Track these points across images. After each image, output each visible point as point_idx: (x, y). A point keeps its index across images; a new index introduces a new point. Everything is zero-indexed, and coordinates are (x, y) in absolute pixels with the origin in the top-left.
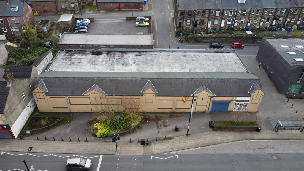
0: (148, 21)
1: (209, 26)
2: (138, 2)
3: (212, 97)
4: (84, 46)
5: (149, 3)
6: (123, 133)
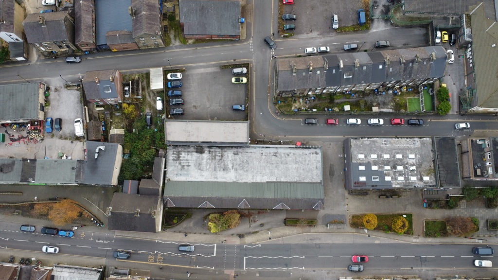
1: (310, 94)
2: (234, 34)
5: (248, 20)
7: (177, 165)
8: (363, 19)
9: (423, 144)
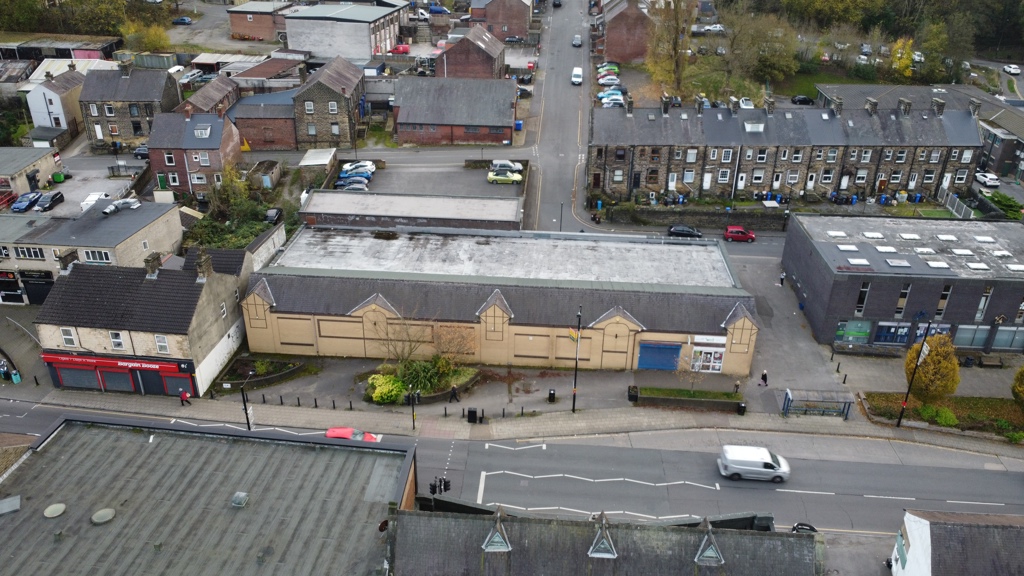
0: (520, 172)
1: (672, 186)
2: (500, 124)
3: (638, 332)
4: (358, 219)
5: (530, 129)
6: (430, 398)
7: (316, 250)
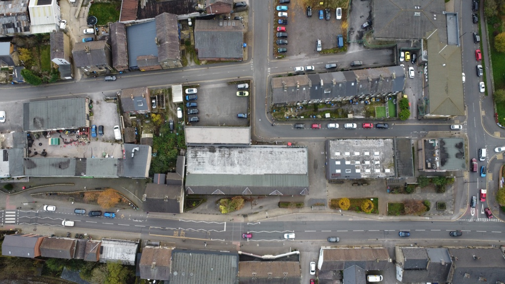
2: (238, 57)
5: (249, 44)
6: (234, 210)
7: (195, 161)
8: (341, 44)
9: (386, 144)
